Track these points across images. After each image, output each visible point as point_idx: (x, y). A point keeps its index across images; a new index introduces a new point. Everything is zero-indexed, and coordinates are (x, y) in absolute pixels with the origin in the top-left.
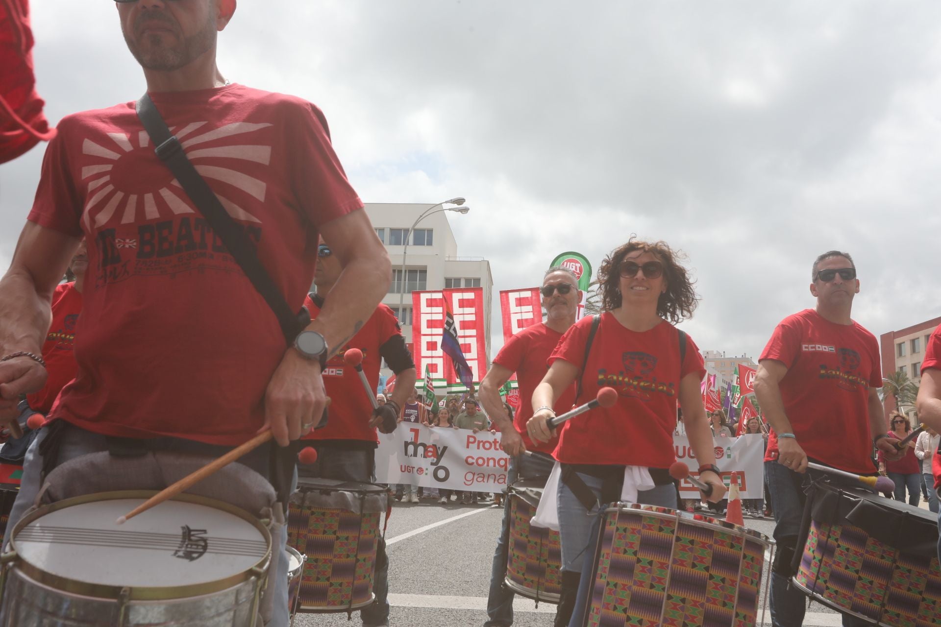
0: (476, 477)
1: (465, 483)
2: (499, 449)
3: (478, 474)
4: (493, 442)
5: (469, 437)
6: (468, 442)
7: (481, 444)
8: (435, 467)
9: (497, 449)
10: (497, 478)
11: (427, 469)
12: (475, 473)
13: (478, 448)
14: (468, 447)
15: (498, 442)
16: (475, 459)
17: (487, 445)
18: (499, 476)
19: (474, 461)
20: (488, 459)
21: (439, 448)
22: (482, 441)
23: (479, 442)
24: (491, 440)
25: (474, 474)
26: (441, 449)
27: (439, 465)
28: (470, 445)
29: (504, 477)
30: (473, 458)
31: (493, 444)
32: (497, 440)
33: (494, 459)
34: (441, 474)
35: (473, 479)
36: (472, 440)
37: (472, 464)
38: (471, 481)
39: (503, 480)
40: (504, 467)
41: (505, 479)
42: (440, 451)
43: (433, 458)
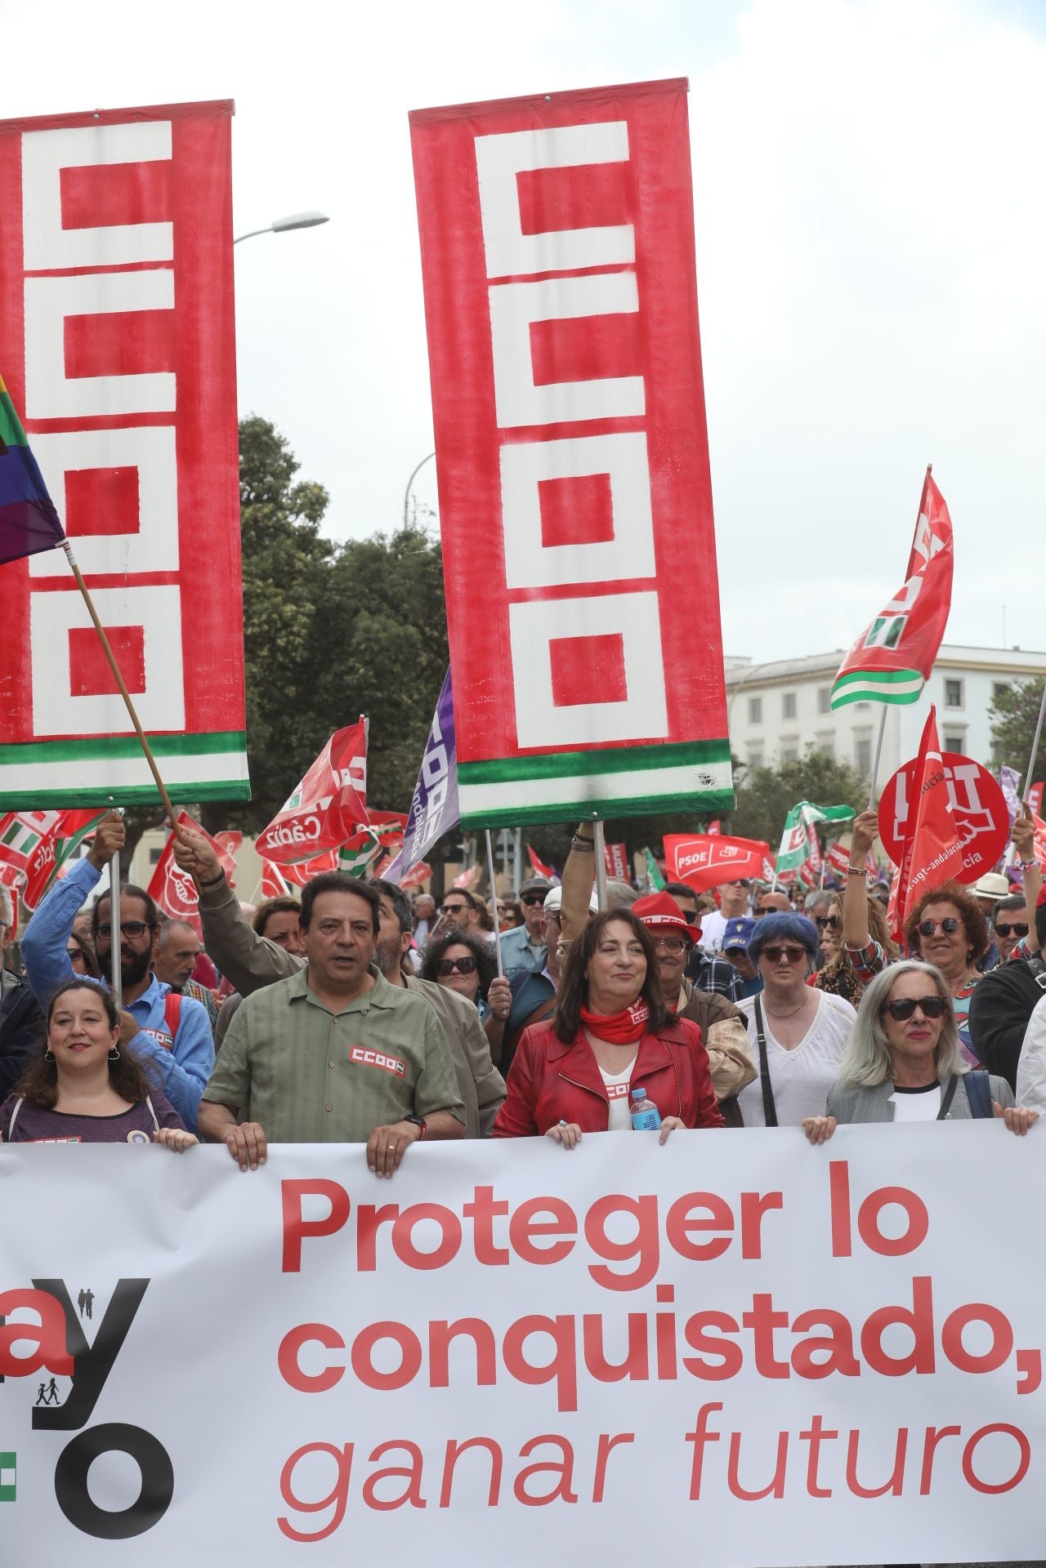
0: (362, 1468)
1: (283, 1524)
2: (513, 1255)
3: (375, 1456)
4: (468, 1210)
5: (292, 1191)
6: (295, 1231)
7: (386, 1228)
8: (68, 1436)
9: (500, 1258)
10: (513, 1465)
12: (349, 1447)
13: (366, 1261)
14: (291, 1261)
15: (502, 1207)
16: (349, 1339)
17: (427, 1235)
18: (526, 1451)
19: (342, 1357)
20: (441, 1334)
21: (86, 1299)
22: (390, 1211)
23: (369, 1219)
24: (457, 1200)
25: (345, 1459)
26: (100, 1307)
27: (98, 1417)
28: (307, 1242)
29: (558, 1456)
30: (331, 1339)
31: (468, 1225)
32: (496, 1198)
33: (478, 1329)
34: (115, 1480)
35: (341, 1491)
36: (315, 1208)
37: (332, 1376)
38: (335, 1504)
39: (554, 1479)
40: (554, 1381)
41: (566, 1469)
42: (91, 1328)
43: (43, 1375)
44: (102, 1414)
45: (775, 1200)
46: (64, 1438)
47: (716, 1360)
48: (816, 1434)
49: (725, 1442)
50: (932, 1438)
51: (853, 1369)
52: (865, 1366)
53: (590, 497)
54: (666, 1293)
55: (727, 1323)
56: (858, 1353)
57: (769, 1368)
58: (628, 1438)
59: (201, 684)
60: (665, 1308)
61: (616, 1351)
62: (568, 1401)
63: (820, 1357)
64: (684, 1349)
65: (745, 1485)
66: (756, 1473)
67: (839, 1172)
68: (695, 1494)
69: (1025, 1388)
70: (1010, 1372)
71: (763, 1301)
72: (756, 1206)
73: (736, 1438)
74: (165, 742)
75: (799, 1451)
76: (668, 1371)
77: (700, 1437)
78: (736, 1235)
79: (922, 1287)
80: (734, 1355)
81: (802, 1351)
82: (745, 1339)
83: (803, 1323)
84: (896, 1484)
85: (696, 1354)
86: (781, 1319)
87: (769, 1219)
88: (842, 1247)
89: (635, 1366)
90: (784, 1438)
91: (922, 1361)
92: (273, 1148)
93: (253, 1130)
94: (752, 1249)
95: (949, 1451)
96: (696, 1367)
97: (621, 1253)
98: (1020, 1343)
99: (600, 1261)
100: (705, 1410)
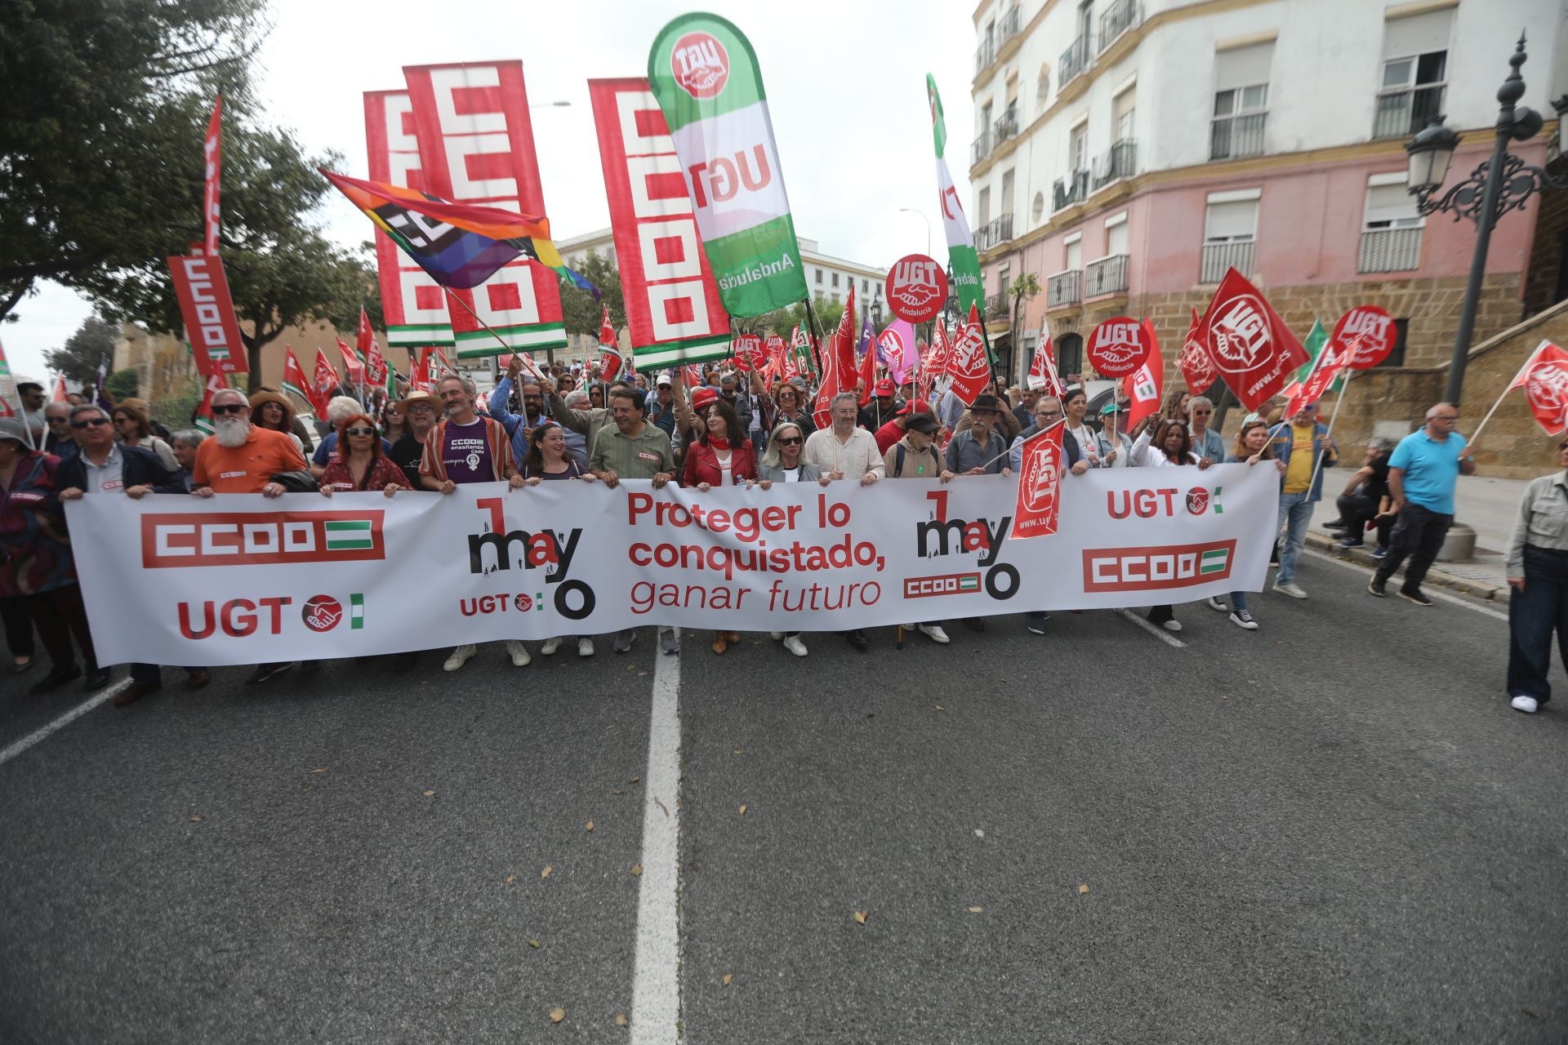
0: (658, 592)
5: (632, 497)
6: (633, 511)
7: (666, 512)
8: (558, 584)
10: (709, 595)
11: (539, 596)
13: (659, 522)
14: (632, 521)
16: (653, 549)
17: (680, 516)
19: (651, 555)
20: (685, 550)
21: (561, 536)
22: (668, 505)
23: (660, 507)
25: (653, 587)
26: (567, 538)
27: (567, 578)
28: (637, 516)
30: (647, 548)
33: (697, 549)
34: (575, 600)
36: (640, 503)
37: (647, 562)
39: (723, 601)
41: (728, 598)
42: (563, 546)
43: (548, 563)
44: (569, 577)
45: (799, 508)
46: (556, 585)
47: (781, 566)
48: (815, 590)
49: (783, 594)
50: (851, 588)
51: (827, 567)
52: (831, 565)
53: (674, 245)
54: (762, 543)
55: (785, 553)
56: (828, 561)
57: (799, 567)
58: (749, 590)
59: (544, 304)
60: (762, 548)
61: (746, 561)
62: (728, 577)
63: (816, 563)
64: (769, 562)
65: (789, 605)
66: (793, 603)
67: (822, 498)
68: (771, 609)
69: (879, 569)
70: (875, 564)
71: (796, 544)
72: (792, 510)
73: (787, 592)
74: (531, 327)
75: (808, 596)
76: (764, 568)
77: (774, 591)
78: (786, 521)
79: (848, 537)
80: (787, 563)
81: (810, 562)
82: (791, 558)
83: (810, 551)
84: (840, 604)
85: (773, 564)
86: (803, 550)
87: (797, 515)
88: (822, 525)
89: (753, 566)
90: (804, 591)
91: (848, 563)
92: (620, 480)
93: (613, 474)
94: (792, 526)
95: (856, 592)
96: (774, 568)
97: (746, 529)
98: (878, 555)
99: (739, 531)
100: (776, 583)
